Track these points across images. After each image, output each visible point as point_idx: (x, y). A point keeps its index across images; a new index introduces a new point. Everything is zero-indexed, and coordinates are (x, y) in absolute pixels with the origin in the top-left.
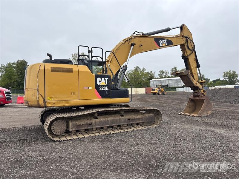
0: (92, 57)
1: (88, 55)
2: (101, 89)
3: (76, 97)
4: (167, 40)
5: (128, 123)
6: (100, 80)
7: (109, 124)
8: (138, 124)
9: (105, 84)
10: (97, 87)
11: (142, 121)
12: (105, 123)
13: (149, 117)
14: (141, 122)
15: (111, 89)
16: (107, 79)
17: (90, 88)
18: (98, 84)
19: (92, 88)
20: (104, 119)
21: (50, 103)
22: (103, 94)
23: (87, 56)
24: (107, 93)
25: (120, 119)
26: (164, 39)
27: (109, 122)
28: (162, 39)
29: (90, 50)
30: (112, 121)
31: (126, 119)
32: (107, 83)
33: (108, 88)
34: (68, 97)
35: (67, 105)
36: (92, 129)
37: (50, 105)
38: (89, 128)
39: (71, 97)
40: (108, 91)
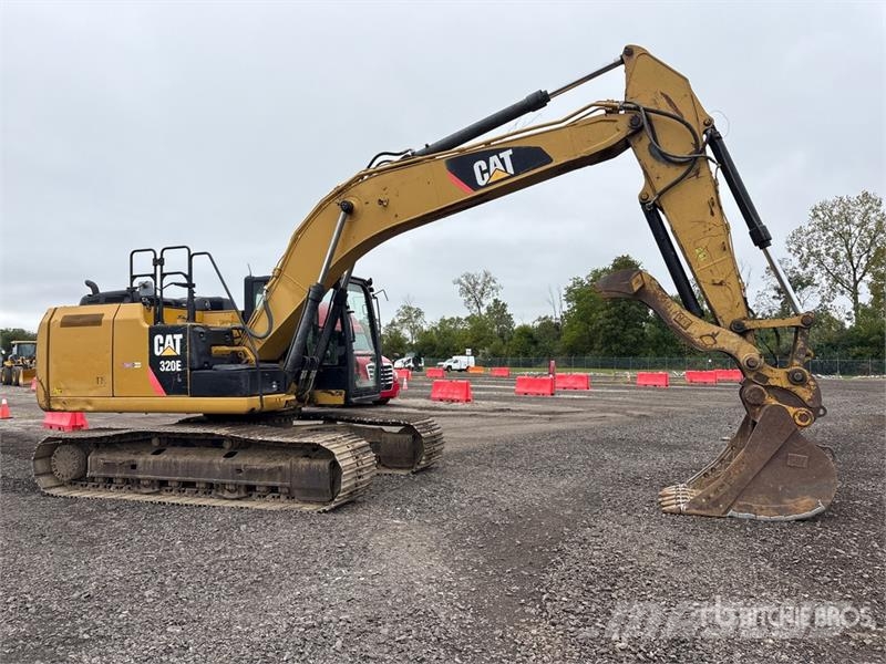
0: (163, 275)
1: (153, 272)
2: (165, 367)
3: (107, 389)
4: (514, 149)
5: (235, 481)
6: (162, 342)
7: (180, 473)
8: (274, 489)
9: (174, 354)
10: (155, 362)
12: (168, 469)
13: (310, 471)
15: (191, 370)
16: (178, 337)
17: (138, 365)
18: (157, 353)
19: (142, 363)
21: (57, 401)
22: (170, 384)
23: (151, 275)
24: (180, 380)
25: (210, 464)
26: (497, 152)
28: (485, 155)
29: (158, 257)
30: (189, 468)
31: (230, 468)
32: (178, 352)
33: (183, 365)
34: (90, 389)
35: (89, 408)
36: (139, 480)
37: (58, 407)
38: (128, 476)
39: (96, 388)
40: (183, 374)
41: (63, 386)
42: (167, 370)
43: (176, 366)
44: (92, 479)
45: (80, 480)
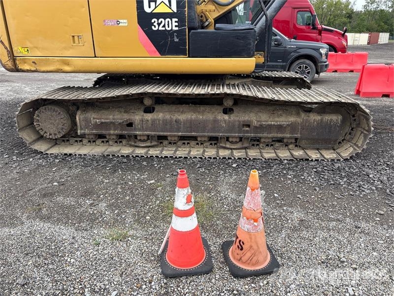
2: (157, 25)
3: (87, 49)
5: (241, 135)
7: (182, 129)
9: (170, 10)
10: (144, 20)
11: (291, 133)
14: (288, 135)
15: (190, 30)
18: (147, 10)
20: (168, 116)
21: (24, 61)
22: (164, 43)
24: (176, 40)
25: (215, 121)
27: (182, 126)
30: (191, 125)
31: (237, 123)
33: (181, 23)
34: (65, 48)
35: (67, 68)
36: (136, 137)
37: (26, 67)
38: (125, 132)
39: (72, 47)
40: (180, 33)
41: (29, 45)
42: (161, 28)
43: (172, 25)
44: (83, 136)
45: (71, 136)
